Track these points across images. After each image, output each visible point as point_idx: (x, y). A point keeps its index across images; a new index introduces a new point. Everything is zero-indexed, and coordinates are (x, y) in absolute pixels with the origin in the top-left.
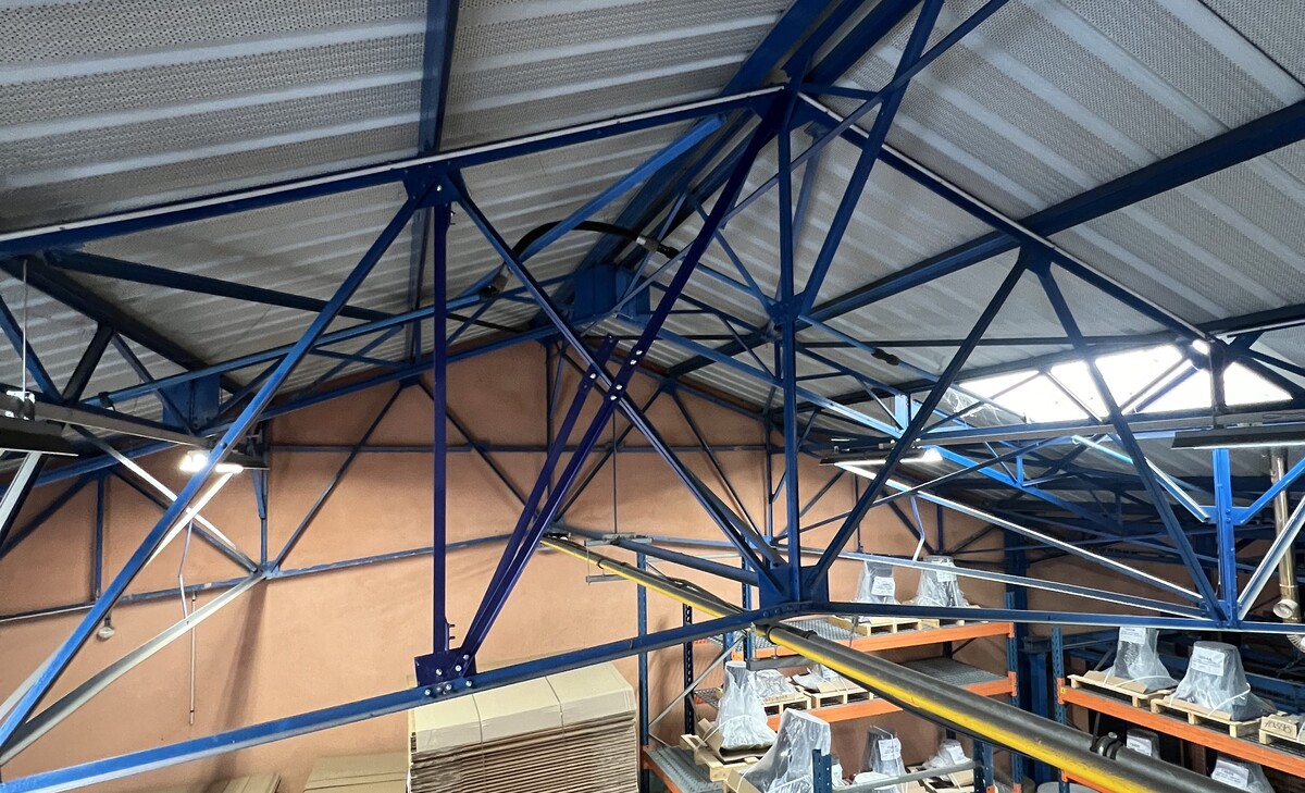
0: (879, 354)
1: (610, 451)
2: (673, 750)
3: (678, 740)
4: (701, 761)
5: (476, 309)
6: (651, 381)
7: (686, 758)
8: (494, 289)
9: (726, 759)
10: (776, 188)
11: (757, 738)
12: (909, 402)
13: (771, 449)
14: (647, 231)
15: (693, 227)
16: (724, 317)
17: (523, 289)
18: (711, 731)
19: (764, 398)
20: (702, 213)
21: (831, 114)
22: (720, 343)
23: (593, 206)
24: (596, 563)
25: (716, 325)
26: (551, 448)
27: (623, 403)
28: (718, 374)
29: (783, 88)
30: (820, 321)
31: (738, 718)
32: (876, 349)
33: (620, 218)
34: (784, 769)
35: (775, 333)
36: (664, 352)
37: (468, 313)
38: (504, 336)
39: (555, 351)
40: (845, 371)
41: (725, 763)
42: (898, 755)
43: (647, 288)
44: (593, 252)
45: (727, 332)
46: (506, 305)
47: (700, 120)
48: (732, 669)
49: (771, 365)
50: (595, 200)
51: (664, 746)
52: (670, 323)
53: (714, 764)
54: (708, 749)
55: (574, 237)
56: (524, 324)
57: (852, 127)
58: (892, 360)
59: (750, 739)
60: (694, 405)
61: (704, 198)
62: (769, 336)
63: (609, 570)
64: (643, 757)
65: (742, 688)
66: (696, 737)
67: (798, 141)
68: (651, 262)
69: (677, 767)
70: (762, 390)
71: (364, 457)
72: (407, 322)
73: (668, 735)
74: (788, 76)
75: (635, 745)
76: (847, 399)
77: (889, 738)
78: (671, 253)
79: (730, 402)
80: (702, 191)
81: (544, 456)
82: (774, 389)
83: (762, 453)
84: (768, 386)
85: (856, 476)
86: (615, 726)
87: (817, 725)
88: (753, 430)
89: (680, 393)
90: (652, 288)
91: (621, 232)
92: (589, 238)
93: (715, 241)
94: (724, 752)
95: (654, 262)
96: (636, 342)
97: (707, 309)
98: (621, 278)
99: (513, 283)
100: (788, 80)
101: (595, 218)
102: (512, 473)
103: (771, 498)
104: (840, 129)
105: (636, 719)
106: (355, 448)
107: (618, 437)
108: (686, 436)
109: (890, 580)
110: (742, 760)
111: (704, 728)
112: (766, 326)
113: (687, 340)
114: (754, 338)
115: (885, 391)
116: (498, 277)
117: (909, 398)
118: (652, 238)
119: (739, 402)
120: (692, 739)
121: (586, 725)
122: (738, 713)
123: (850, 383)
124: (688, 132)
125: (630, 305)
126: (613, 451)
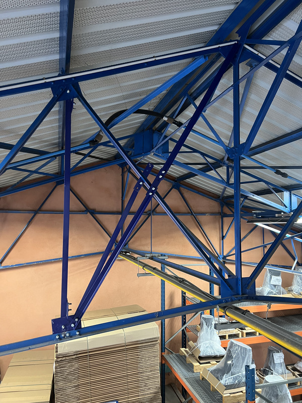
0: (278, 172)
1: (149, 215)
2: (177, 356)
3: (178, 351)
4: (190, 361)
5: (89, 150)
6: (168, 183)
7: (182, 359)
8: (96, 141)
9: (201, 362)
10: (232, 91)
11: (216, 352)
12: (291, 195)
13: (223, 215)
14: (168, 114)
15: (190, 112)
16: (203, 154)
17: (109, 142)
18: (194, 348)
19: (220, 192)
20: (195, 105)
21: (260, 55)
22: (200, 166)
23: (143, 102)
24: (142, 267)
25: (199, 158)
26: (124, 212)
27: (155, 196)
28: (199, 181)
29: (236, 42)
30: (249, 156)
31: (207, 342)
32: (277, 170)
33: (156, 108)
34: (230, 369)
35: (227, 162)
36: (175, 171)
37: (86, 152)
38: (103, 163)
39: (126, 169)
40: (260, 180)
41: (201, 364)
42: (282, 361)
43: (168, 141)
44: (143, 124)
45: (205, 161)
46: (103, 149)
47: (196, 59)
48: (205, 319)
49: (225, 177)
50: (144, 99)
51: (172, 353)
52: (179, 158)
53: (196, 364)
54: (192, 355)
55: (135, 117)
56: (111, 157)
57: (270, 61)
58: (284, 175)
59: (213, 352)
60: (188, 194)
61: (195, 98)
62: (224, 164)
63: (148, 271)
64: (162, 357)
65: (209, 328)
66: (187, 349)
67: (243, 69)
68: (169, 129)
69: (178, 364)
70: (219, 188)
71: (39, 216)
72: (58, 155)
73: (174, 348)
74: (239, 37)
75: (159, 353)
76: (259, 193)
77: (278, 352)
78: (180, 124)
79: (204, 193)
80: (195, 95)
81: (120, 216)
82: (225, 188)
83: (218, 217)
84: (223, 186)
85: (263, 228)
86: (149, 344)
87: (246, 349)
88: (214, 206)
89: (182, 189)
90: (170, 141)
91: (155, 114)
92: (141, 118)
93: (200, 119)
94: (201, 358)
95: (171, 129)
96: (163, 166)
97: (195, 151)
98: (155, 136)
99: (105, 139)
100: (239, 39)
101: (144, 108)
102: (106, 223)
103: (223, 237)
104: (265, 62)
105: (159, 341)
106: (36, 212)
107: (153, 209)
108: (184, 208)
109: (280, 278)
110: (209, 363)
111: (191, 346)
112: (223, 159)
113: (185, 165)
114: (217, 164)
115: (279, 189)
116: (98, 135)
117: (291, 193)
118: (171, 117)
119: (208, 193)
120: (186, 351)
121: (136, 343)
122: (207, 340)
123: (262, 186)
124: (189, 65)
125: (160, 149)
126: (151, 215)
